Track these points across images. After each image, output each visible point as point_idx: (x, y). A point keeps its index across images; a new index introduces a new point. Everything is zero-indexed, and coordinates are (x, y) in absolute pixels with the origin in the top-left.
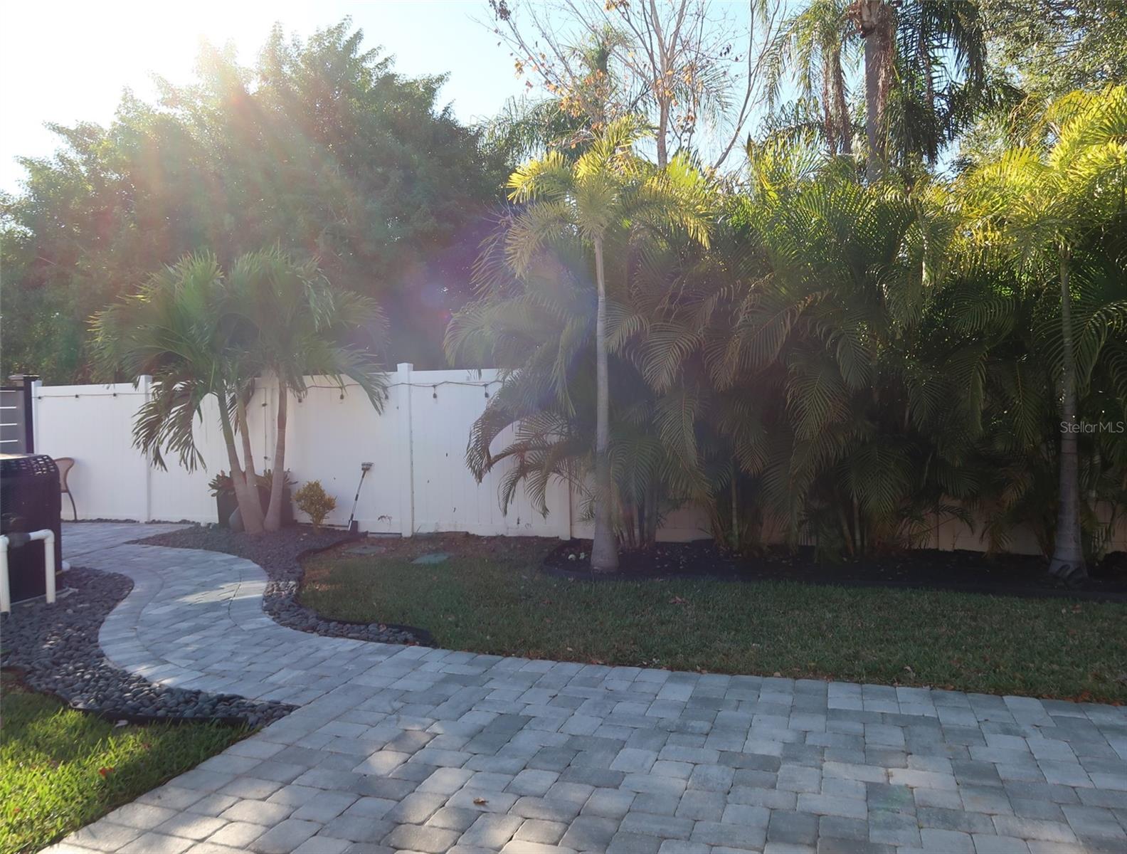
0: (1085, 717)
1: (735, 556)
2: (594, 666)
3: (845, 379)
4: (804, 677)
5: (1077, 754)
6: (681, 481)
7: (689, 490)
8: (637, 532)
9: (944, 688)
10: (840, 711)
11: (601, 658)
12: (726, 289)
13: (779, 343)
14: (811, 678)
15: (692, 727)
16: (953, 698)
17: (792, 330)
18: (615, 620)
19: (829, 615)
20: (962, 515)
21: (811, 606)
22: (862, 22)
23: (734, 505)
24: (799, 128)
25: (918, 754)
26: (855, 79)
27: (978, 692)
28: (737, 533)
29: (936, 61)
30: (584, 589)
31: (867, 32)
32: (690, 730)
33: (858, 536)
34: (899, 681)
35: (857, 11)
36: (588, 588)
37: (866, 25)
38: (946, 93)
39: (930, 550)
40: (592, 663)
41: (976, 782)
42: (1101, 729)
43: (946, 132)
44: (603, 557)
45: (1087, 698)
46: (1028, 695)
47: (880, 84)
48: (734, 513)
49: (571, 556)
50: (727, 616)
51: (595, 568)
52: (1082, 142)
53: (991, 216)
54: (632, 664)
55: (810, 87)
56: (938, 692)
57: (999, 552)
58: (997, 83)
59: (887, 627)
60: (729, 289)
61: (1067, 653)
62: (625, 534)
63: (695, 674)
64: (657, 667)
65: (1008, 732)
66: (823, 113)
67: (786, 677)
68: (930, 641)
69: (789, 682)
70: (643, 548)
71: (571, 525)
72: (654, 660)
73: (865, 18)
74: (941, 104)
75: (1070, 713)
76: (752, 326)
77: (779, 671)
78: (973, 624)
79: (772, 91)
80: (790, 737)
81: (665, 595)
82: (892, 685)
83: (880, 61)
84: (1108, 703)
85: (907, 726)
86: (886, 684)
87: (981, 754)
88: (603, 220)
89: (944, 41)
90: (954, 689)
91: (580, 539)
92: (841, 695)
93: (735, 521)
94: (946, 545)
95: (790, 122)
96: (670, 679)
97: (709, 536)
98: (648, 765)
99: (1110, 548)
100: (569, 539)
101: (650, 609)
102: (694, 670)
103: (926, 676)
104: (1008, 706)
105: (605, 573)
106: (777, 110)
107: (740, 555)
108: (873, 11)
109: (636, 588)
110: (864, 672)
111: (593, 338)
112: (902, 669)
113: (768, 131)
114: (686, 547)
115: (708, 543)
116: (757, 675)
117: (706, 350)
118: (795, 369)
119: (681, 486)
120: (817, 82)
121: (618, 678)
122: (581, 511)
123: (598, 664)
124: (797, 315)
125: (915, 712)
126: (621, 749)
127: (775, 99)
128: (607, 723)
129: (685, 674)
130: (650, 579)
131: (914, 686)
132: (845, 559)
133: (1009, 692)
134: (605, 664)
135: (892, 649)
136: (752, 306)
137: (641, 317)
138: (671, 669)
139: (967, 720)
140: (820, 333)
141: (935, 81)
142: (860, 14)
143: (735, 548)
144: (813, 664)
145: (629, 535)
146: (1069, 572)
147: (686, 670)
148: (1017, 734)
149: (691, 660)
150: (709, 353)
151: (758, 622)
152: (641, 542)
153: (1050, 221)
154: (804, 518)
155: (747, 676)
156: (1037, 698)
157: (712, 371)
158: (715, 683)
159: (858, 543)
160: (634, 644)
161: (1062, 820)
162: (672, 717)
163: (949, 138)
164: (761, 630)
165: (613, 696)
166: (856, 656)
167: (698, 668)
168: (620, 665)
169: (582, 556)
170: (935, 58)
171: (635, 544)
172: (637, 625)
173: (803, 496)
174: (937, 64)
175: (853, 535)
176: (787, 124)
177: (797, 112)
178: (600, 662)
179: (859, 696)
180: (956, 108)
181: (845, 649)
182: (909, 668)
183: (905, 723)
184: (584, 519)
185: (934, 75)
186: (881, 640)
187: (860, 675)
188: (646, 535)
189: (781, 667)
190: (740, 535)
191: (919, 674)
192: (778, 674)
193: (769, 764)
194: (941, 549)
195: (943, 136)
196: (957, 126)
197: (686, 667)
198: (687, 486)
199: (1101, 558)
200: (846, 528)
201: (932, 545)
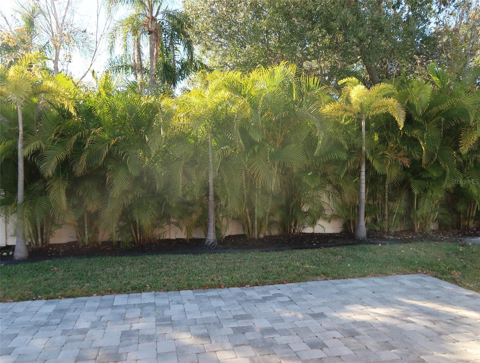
0: (205, 294)
1: (86, 247)
2: (8, 303)
3: (130, 172)
4: (106, 294)
5: (199, 307)
6: (61, 216)
7: (65, 219)
8: (40, 240)
9: (160, 291)
10: (118, 305)
11: (12, 299)
12: (81, 133)
13: (103, 157)
14: (109, 295)
15: (52, 322)
16: (163, 294)
17: (109, 151)
18: (22, 281)
19: (121, 269)
20: (177, 225)
21: (114, 266)
22: (149, 28)
23: (86, 226)
24: (123, 66)
25: (144, 317)
26: (146, 50)
27: (172, 291)
28: (87, 238)
29: (176, 49)
30: (8, 269)
31: (150, 33)
32: (50, 324)
33: (138, 236)
34: (144, 291)
35: (147, 24)
36: (10, 268)
37: (150, 30)
38: (180, 62)
39: (167, 239)
40: (7, 302)
41: (164, 323)
42: (209, 297)
43: (180, 77)
44: (20, 253)
45: (208, 288)
46: (189, 289)
47: (155, 54)
48: (86, 229)
49: (4, 254)
50: (77, 273)
51: (16, 258)
52: (216, 89)
53: (186, 113)
54: (27, 300)
55: (127, 50)
56: (158, 293)
57: (191, 238)
58: (198, 61)
59: (143, 270)
60: (82, 133)
61: (205, 273)
62: (34, 242)
63: (58, 300)
64: (40, 299)
65: (178, 303)
66: (133, 61)
67: (98, 295)
68: (158, 274)
69: (99, 297)
70: (43, 247)
71: (6, 239)
72: (39, 296)
73: (150, 27)
74: (178, 66)
75: (201, 293)
76: (91, 149)
77: (95, 293)
78: (175, 266)
79: (111, 49)
80: (95, 319)
81: (50, 267)
82: (141, 293)
83: (154, 45)
84: (214, 288)
85: (142, 308)
86: (139, 293)
87: (167, 313)
88: (22, 97)
89: (180, 42)
90: (163, 291)
91: (11, 245)
92: (120, 299)
93: (86, 233)
94: (173, 237)
95: (119, 63)
96: (45, 304)
97: (75, 240)
98: (27, 342)
99: (227, 234)
100: (5, 245)
101: (41, 274)
102: (57, 298)
103: (154, 287)
104: (181, 294)
105: (21, 260)
106: (114, 58)
107: (89, 247)
108: (153, 25)
109: (36, 266)
110: (130, 289)
111: (16, 151)
112: (145, 286)
113: (110, 66)
114: (64, 245)
115: (74, 243)
116: (86, 296)
117: (71, 158)
118: (110, 168)
119: (61, 218)
120: (130, 49)
121: (20, 307)
122: (11, 231)
123: (10, 302)
124: (111, 145)
125: (147, 301)
126: (15, 337)
127: (113, 52)
128: (10, 328)
129: (53, 300)
130: (43, 261)
131: (149, 292)
132: (133, 245)
133: (183, 289)
134: (14, 301)
135: (143, 279)
136: (92, 141)
137: (40, 142)
138: (47, 299)
139: (166, 302)
140: (121, 154)
141: (176, 56)
142: (148, 25)
143: (87, 244)
144: (110, 289)
145: (36, 242)
146: (210, 244)
147: (54, 299)
148: (181, 304)
149: (56, 294)
150: (72, 160)
151: (90, 274)
152: (42, 244)
153: (203, 117)
154: (117, 229)
155: (82, 298)
156: (192, 290)
157: (74, 168)
158: (65, 303)
159: (139, 238)
160: (30, 290)
161: (188, 330)
162: (44, 319)
163: (182, 79)
164: (91, 278)
165: (16, 315)
166: (129, 283)
167: (60, 297)
168: (21, 301)
169: (11, 253)
170: (176, 48)
171: (39, 245)
172: (33, 282)
173: (117, 221)
174: (177, 50)
175: (136, 235)
176: (118, 64)
177: (122, 59)
178: (12, 301)
179: (127, 299)
180: (184, 68)
181: (125, 281)
182: (148, 285)
183: (142, 306)
184: (12, 236)
185: (175, 54)
186: (140, 276)
187: (129, 290)
188: (44, 241)
189: (97, 292)
190: (89, 239)
191: (151, 287)
192: (95, 295)
193: (84, 332)
194: (171, 239)
195: (179, 78)
196: (184, 75)
197: (54, 297)
198: (64, 218)
199: (224, 238)
200: (134, 232)
201: (167, 237)
